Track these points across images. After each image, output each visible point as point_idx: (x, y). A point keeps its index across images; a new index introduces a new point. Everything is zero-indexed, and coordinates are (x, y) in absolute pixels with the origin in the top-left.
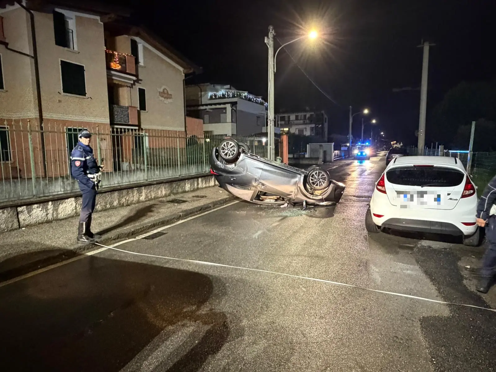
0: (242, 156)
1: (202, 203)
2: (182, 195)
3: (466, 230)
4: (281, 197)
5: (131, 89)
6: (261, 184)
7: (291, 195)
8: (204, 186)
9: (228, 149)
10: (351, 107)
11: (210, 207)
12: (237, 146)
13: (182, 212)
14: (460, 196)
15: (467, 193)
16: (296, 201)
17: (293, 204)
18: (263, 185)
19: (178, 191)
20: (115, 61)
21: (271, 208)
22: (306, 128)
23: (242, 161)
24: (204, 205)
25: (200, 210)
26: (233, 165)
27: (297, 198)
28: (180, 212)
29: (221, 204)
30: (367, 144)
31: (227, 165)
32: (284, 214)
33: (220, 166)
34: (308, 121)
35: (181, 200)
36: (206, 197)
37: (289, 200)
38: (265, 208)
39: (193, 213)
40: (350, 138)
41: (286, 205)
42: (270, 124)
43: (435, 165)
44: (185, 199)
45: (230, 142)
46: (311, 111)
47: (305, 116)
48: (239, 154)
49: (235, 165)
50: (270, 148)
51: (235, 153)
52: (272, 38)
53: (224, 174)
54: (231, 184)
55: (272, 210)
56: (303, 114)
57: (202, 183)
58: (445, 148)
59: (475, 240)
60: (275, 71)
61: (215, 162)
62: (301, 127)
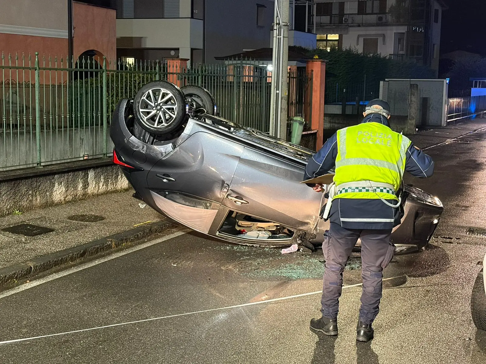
0: (191, 125)
2: (42, 212)
4: (284, 229)
6: (235, 195)
7: (307, 223)
8: (102, 188)
9: (156, 107)
11: (110, 247)
12: (180, 99)
13: (36, 258)
17: (311, 246)
18: (240, 197)
19: (34, 202)
21: (258, 255)
22: (384, 36)
23: (190, 136)
24: (95, 242)
25: (83, 255)
26: (169, 147)
28: (31, 260)
29: (138, 238)
31: (155, 147)
32: (285, 272)
33: (138, 147)
34: (389, 18)
35: (38, 227)
36: (102, 218)
37: (303, 236)
38: (243, 254)
39: (62, 261)
41: (294, 248)
42: (279, 34)
44: (48, 225)
45: (163, 90)
48: (183, 121)
49: (174, 147)
50: (277, 95)
51: (174, 116)
53: (147, 168)
54: (161, 191)
55: (259, 260)
57: (98, 183)
62: (372, 32)
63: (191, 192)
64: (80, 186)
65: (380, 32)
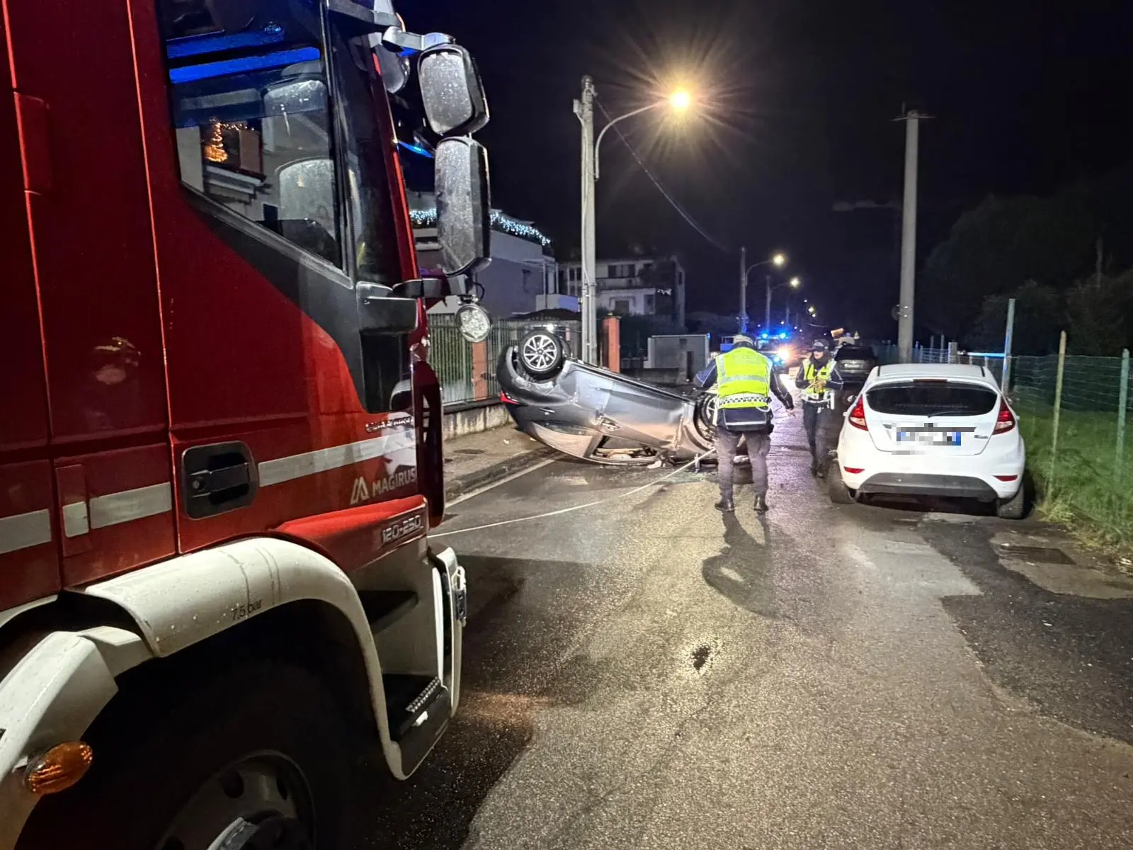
0: (569, 365)
3: (1003, 489)
4: (648, 449)
5: (248, 207)
6: (608, 422)
7: (668, 443)
9: (538, 351)
10: (743, 249)
14: (992, 431)
15: (1003, 425)
16: (678, 455)
17: (672, 461)
18: (612, 423)
20: (217, 143)
21: (631, 471)
22: (634, 298)
23: (568, 374)
25: (488, 476)
26: (549, 384)
27: (681, 450)
30: (783, 336)
31: (538, 385)
32: (662, 479)
33: (523, 386)
34: (638, 281)
36: (482, 451)
37: (666, 453)
40: (741, 323)
41: (658, 464)
42: (588, 293)
43: (949, 380)
45: (544, 337)
46: (644, 257)
47: (632, 268)
48: (561, 362)
49: (554, 384)
51: (554, 359)
52: (589, 103)
53: (531, 403)
54: (542, 422)
55: (635, 474)
56: (626, 263)
57: (463, 425)
58: (960, 348)
59: (1016, 506)
60: (597, 177)
61: (512, 378)
62: (623, 294)
63: (568, 423)
64: (452, 427)
65: (630, 295)
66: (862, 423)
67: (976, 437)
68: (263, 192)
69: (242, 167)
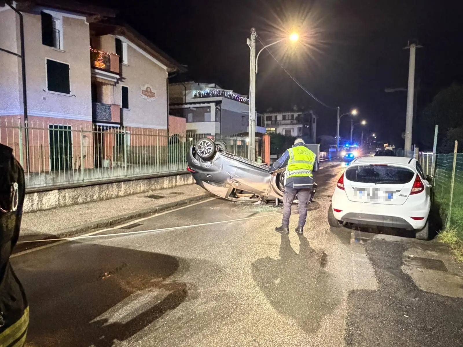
0: (218, 154)
1: (178, 199)
2: (160, 191)
3: (416, 225)
4: (255, 195)
5: (115, 87)
6: (236, 182)
7: (264, 192)
8: (182, 183)
9: (204, 148)
10: (338, 107)
11: (186, 203)
12: (213, 144)
13: (159, 206)
14: (410, 193)
15: (416, 190)
16: (269, 198)
17: (266, 201)
18: (237, 182)
19: (157, 187)
20: (100, 60)
22: (293, 129)
23: (217, 159)
24: (181, 201)
26: (209, 163)
27: (270, 196)
28: (157, 206)
29: (197, 200)
30: (355, 145)
31: (204, 163)
32: (256, 210)
33: (197, 164)
34: (295, 121)
35: (159, 196)
36: (183, 193)
37: (263, 197)
38: (239, 205)
39: (169, 207)
40: (337, 140)
42: (251, 124)
43: (389, 165)
44: (162, 195)
45: (207, 141)
46: (298, 112)
47: (293, 116)
48: (215, 153)
49: (211, 163)
50: (251, 148)
51: (211, 151)
52: (254, 40)
53: (201, 172)
54: (206, 181)
55: (245, 206)
56: (290, 114)
57: (181, 181)
59: (425, 233)
60: (257, 72)
61: (192, 160)
62: (288, 127)
63: (218, 181)
64: (174, 181)
65: (292, 127)
66: (342, 186)
67: (401, 195)
68: (121, 81)
69: (111, 70)
